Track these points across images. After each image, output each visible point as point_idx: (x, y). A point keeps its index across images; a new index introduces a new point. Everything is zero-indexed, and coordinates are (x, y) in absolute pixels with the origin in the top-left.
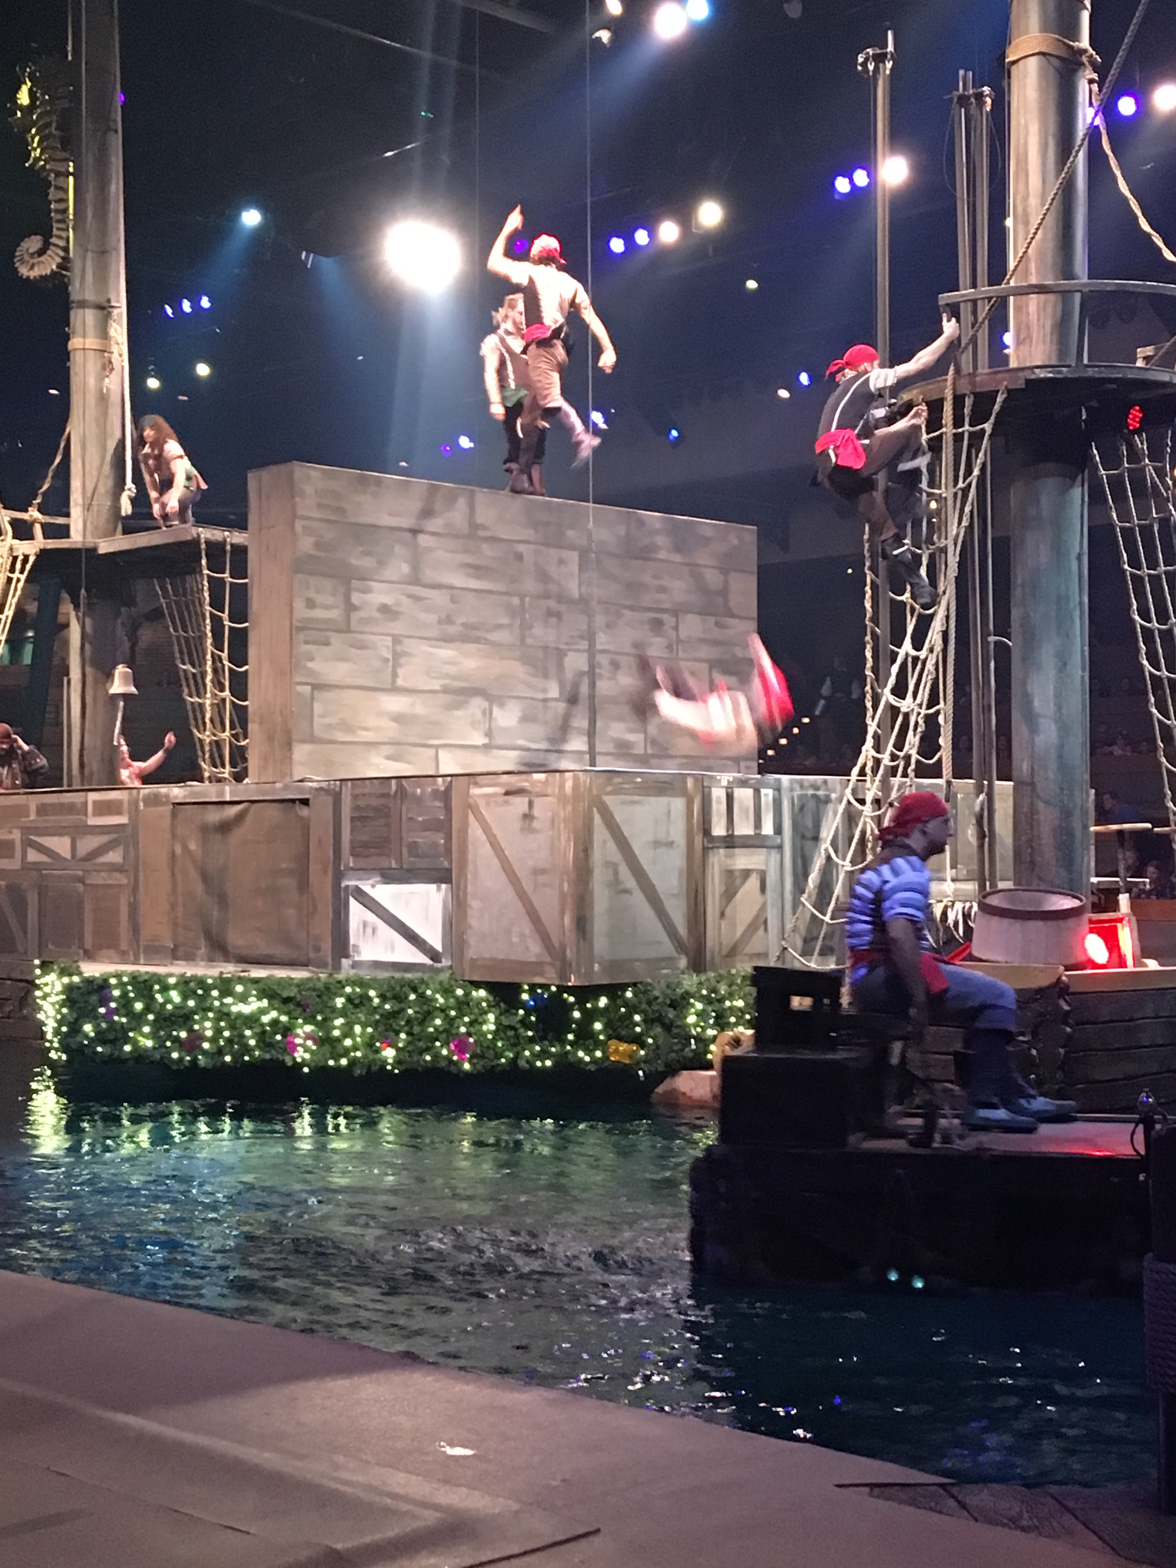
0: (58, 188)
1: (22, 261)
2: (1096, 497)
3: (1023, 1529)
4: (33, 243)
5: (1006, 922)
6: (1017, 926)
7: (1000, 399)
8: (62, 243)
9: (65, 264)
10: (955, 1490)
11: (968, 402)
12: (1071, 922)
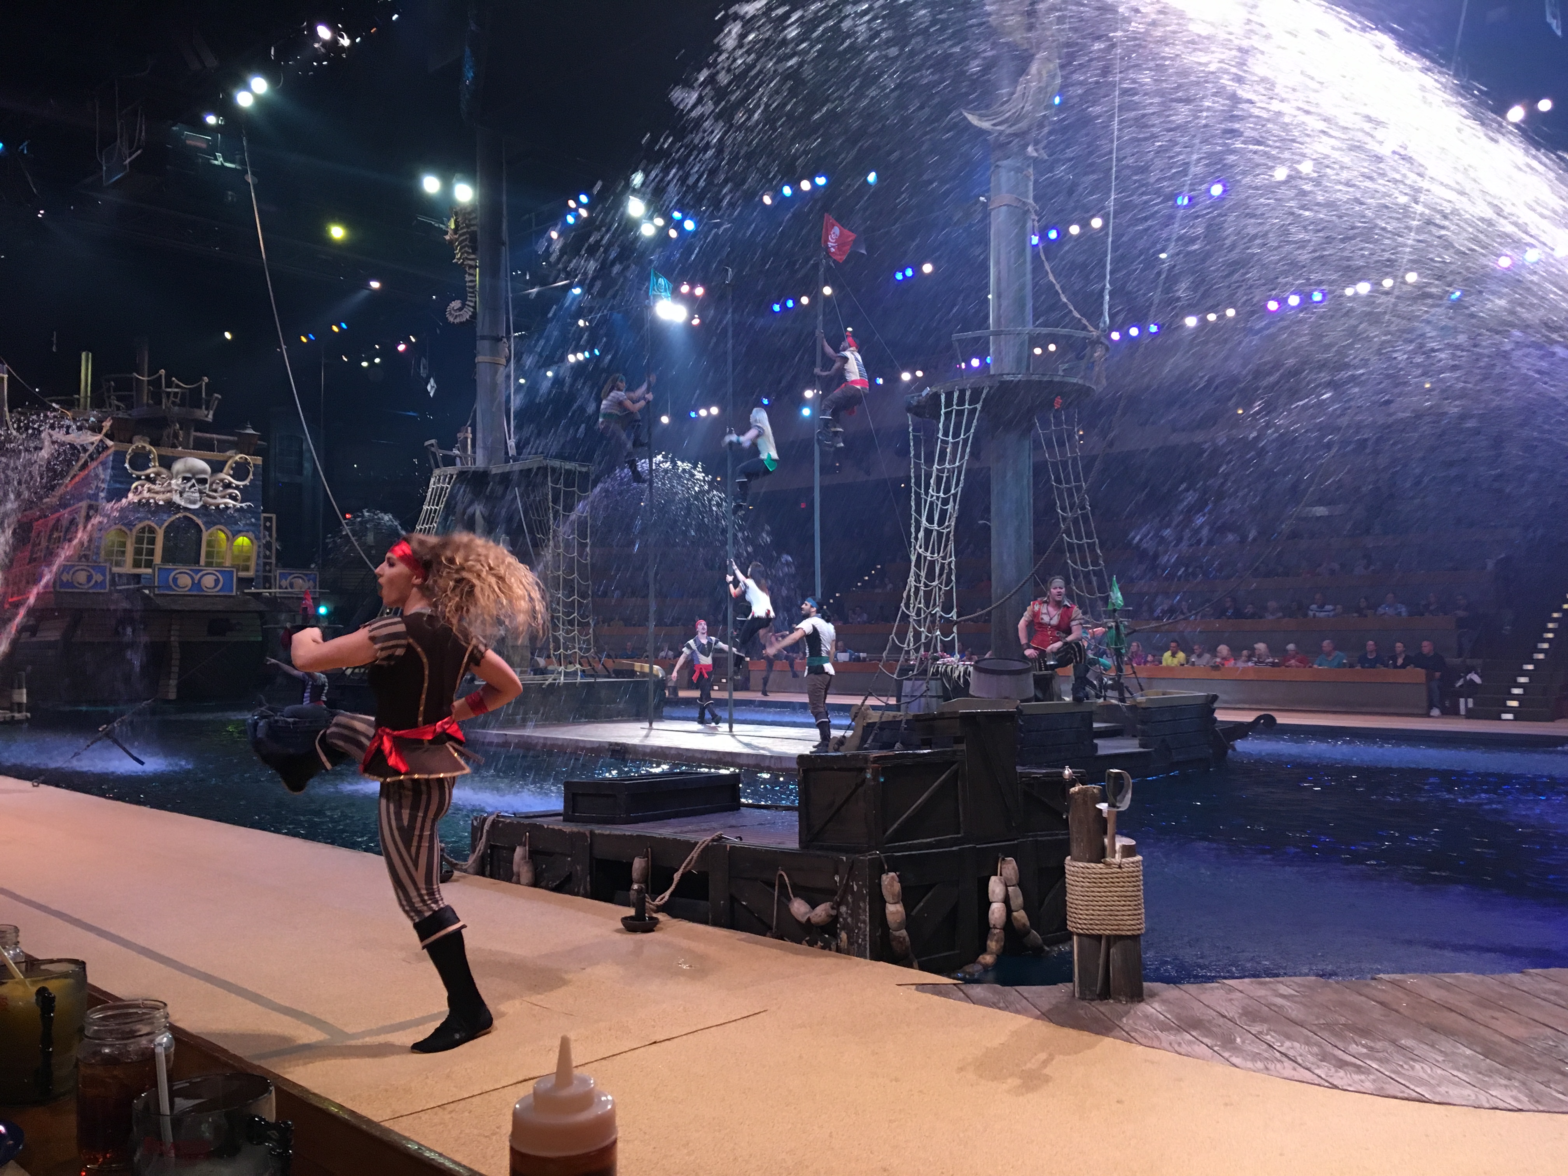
0: (470, 274)
1: (451, 314)
2: (1037, 446)
3: (1000, 1008)
4: (456, 304)
5: (988, 676)
6: (994, 679)
7: (985, 392)
8: (472, 304)
9: (474, 316)
10: (963, 987)
11: (968, 393)
12: (1024, 676)
